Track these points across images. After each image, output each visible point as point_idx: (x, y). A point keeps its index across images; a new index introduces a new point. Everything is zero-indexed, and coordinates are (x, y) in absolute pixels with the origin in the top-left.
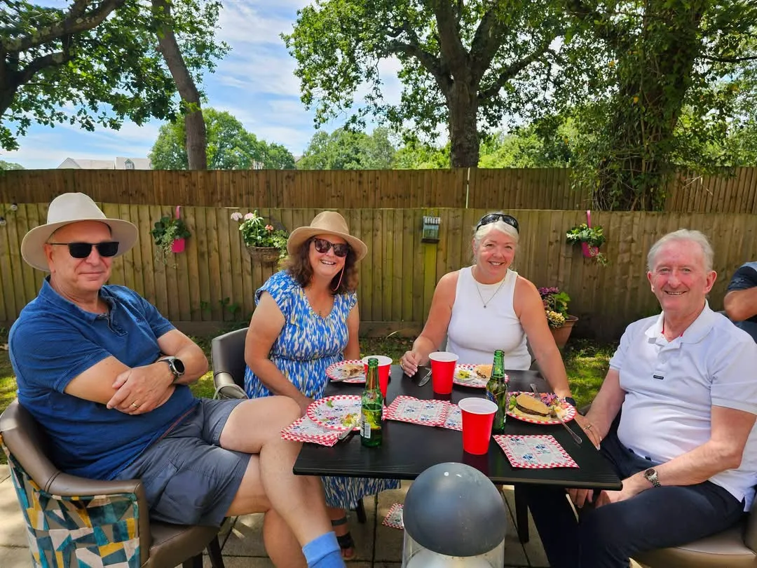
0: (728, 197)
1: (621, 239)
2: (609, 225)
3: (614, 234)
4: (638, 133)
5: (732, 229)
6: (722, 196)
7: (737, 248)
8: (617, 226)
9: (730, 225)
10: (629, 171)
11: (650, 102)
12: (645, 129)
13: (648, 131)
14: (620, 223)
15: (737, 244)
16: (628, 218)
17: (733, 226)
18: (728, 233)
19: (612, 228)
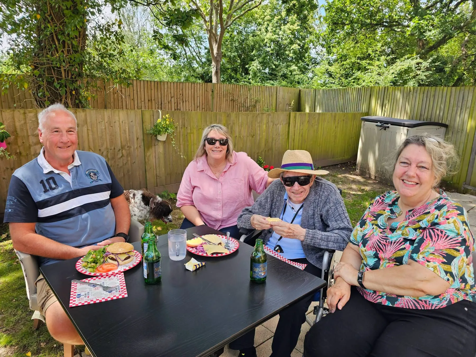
0: (147, 101)
1: (29, 134)
2: (14, 122)
3: (22, 129)
4: (54, 46)
5: (119, 121)
6: (143, 100)
7: (126, 134)
8: (23, 122)
9: (117, 118)
10: (53, 77)
11: (58, 21)
12: (59, 44)
13: (61, 45)
14: (25, 119)
15: (125, 131)
16: (32, 115)
17: (119, 119)
18: (117, 124)
19: (18, 124)
